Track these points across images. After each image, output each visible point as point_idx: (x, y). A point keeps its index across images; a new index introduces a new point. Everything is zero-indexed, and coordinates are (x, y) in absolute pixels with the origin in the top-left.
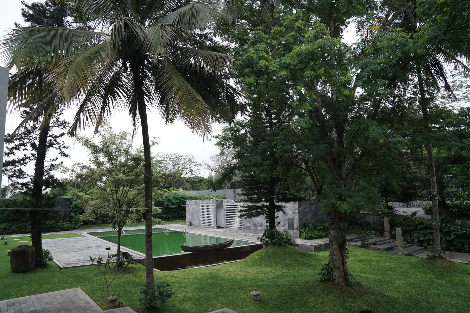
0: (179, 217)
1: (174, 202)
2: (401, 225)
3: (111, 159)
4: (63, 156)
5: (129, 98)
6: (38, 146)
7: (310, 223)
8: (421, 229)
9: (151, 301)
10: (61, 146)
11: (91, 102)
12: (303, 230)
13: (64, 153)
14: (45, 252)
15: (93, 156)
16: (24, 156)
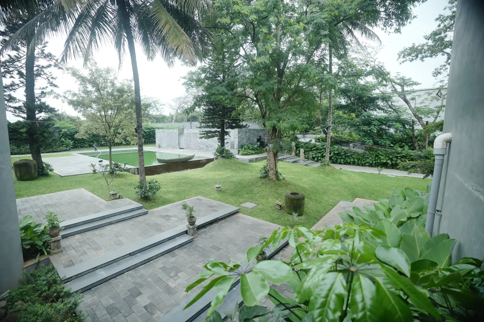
0: (150, 142)
1: (146, 131)
2: (302, 147)
3: (98, 90)
4: (52, 86)
5: (115, 34)
6: (25, 74)
7: (245, 145)
8: (314, 150)
9: (145, 193)
10: (49, 77)
11: (79, 33)
12: (240, 150)
13: (52, 83)
14: (46, 164)
15: (81, 87)
16: (12, 83)
